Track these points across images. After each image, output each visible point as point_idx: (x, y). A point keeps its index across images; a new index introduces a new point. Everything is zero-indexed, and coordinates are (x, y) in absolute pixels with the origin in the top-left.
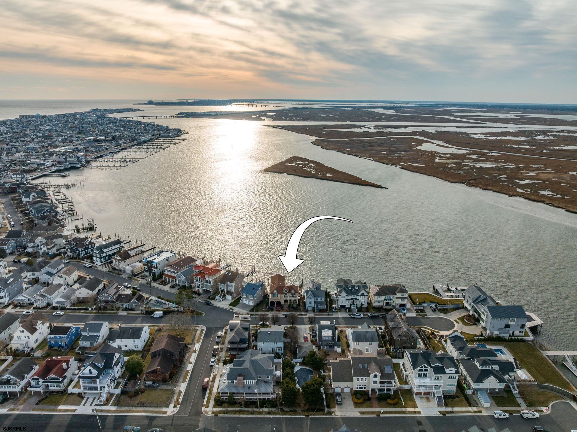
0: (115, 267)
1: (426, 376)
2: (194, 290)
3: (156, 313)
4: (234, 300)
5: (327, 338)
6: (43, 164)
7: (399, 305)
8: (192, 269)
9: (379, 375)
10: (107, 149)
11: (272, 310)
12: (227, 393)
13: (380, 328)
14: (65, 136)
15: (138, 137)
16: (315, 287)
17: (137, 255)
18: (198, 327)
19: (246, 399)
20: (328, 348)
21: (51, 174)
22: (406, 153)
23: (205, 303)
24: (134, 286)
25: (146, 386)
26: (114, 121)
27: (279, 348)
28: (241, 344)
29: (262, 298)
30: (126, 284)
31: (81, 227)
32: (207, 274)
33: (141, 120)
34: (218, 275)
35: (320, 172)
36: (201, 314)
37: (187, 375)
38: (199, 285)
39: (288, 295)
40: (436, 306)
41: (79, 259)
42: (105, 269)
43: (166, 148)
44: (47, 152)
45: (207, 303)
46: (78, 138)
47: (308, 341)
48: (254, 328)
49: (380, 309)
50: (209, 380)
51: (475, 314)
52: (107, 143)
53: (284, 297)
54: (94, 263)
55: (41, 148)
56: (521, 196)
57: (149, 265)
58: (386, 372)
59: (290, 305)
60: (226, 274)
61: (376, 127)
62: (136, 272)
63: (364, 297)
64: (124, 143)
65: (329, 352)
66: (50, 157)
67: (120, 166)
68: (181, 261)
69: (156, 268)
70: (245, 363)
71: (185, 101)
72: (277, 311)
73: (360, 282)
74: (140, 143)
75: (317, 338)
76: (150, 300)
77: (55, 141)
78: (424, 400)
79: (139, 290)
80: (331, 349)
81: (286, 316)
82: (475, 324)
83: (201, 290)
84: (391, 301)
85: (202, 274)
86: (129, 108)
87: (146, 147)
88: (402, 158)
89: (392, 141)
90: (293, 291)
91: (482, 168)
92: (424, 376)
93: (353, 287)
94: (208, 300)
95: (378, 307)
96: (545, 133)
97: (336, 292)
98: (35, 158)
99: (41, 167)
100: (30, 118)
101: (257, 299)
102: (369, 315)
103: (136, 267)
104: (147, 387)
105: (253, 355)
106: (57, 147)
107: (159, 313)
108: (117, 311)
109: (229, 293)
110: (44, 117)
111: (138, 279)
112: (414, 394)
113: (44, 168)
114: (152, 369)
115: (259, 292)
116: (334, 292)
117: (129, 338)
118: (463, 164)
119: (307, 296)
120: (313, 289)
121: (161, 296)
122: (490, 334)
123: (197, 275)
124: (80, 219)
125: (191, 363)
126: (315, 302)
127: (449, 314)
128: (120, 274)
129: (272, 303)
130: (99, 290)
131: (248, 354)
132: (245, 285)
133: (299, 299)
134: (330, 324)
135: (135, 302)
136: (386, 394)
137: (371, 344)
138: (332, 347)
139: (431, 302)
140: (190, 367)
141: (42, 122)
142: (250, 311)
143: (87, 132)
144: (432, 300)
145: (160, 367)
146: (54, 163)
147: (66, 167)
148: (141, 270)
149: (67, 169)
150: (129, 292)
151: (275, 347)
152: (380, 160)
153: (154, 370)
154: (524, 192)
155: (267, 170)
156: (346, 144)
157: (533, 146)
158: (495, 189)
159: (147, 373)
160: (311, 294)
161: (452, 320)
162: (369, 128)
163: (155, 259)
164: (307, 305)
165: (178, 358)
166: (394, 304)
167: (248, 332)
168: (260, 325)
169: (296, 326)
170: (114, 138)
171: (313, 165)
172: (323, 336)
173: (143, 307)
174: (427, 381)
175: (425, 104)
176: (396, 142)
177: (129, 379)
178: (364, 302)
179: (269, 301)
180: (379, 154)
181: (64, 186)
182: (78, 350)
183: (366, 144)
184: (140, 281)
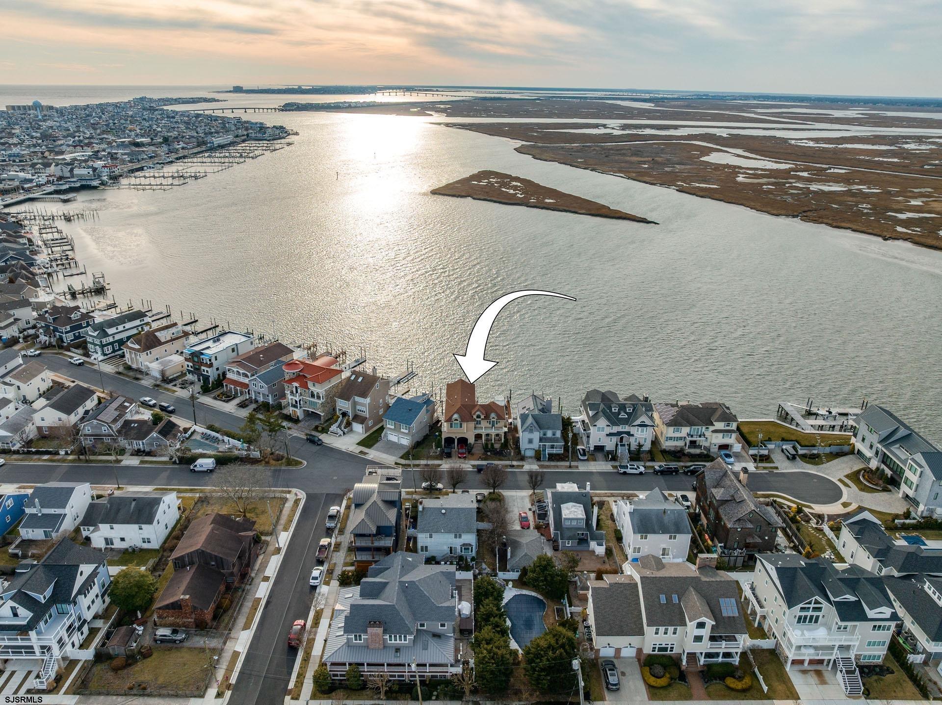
0: (130, 363)
1: (816, 621)
2: (285, 412)
3: (200, 461)
4: (368, 434)
5: (574, 523)
6: (31, 181)
7: (717, 446)
8: (280, 368)
9: (710, 622)
10: (151, 157)
11: (449, 456)
12: (344, 664)
13: (685, 498)
14: (79, 137)
15: (208, 139)
16: (540, 407)
17: (174, 339)
18: (289, 492)
19: (391, 676)
20: (576, 544)
21: (45, 196)
22: (683, 167)
23: (307, 439)
24: (163, 404)
25: (156, 640)
26: (171, 116)
27: (466, 547)
28: (380, 539)
29: (428, 429)
30: (147, 399)
31: (77, 287)
32: (311, 379)
33: (219, 113)
34: (335, 381)
35: (532, 195)
36: (298, 463)
37: (256, 609)
38: (296, 402)
39: (484, 424)
40: (794, 448)
41: (61, 347)
42: (108, 368)
43: (256, 157)
44: (40, 161)
45: (312, 440)
46: (102, 139)
47: (529, 528)
48: (409, 497)
49: (678, 455)
50: (305, 625)
51: (883, 466)
52: (153, 148)
53: (475, 428)
54: (88, 356)
55: (32, 154)
56: (906, 240)
57: (196, 359)
58: (725, 614)
59: (487, 445)
60: (352, 378)
61: (624, 127)
62: (170, 374)
63: (645, 428)
64: (183, 148)
65: (578, 555)
66: (45, 169)
67: (172, 185)
68: (260, 352)
69: (211, 365)
70: (388, 590)
71: (297, 87)
72: (460, 458)
73: (633, 397)
74: (212, 149)
75: (548, 521)
76: (192, 433)
77: (62, 145)
78: (812, 679)
79: (172, 412)
80: (580, 548)
81: (479, 469)
82: (885, 490)
83: (299, 413)
84: (703, 439)
85: (300, 378)
86: (199, 97)
87: (222, 155)
88: (678, 174)
89: (656, 148)
90: (493, 415)
91: (823, 192)
92: (810, 621)
93: (622, 407)
94: (314, 433)
95: (673, 449)
96: (919, 139)
97: (584, 417)
98: (18, 170)
99: (26, 186)
100: (25, 109)
101: (417, 433)
102: (657, 468)
103: (172, 365)
104: (158, 642)
105: (407, 568)
106: (62, 153)
107: (206, 463)
108: (119, 457)
109: (361, 420)
110: (51, 108)
111: (175, 388)
112: (786, 662)
113: (31, 188)
114: (171, 600)
115: (422, 417)
116: (578, 418)
117: (128, 523)
118: (787, 185)
119: (525, 427)
120: (537, 412)
121: (217, 425)
122: (925, 514)
123: (291, 381)
124: (81, 274)
125: (266, 579)
126: (541, 440)
127: (824, 465)
128: (137, 379)
129: (449, 441)
130: (87, 412)
131: (395, 565)
132: (392, 402)
133: (505, 433)
134: (577, 490)
135: (158, 438)
136: (723, 664)
137: (675, 538)
138: (583, 541)
139: (783, 440)
140: (263, 591)
141: (45, 116)
142: (401, 458)
143: (121, 131)
144: (784, 435)
145: (187, 597)
146: (51, 179)
147: (73, 185)
148: (182, 369)
149: (72, 190)
150: (146, 415)
151: (457, 543)
152: (640, 178)
153: (176, 602)
154: (910, 232)
155: (434, 192)
156: (575, 152)
157: (904, 158)
158: (854, 227)
159: (159, 608)
160: (532, 423)
161: (835, 480)
162: (613, 128)
163: (208, 348)
164: (524, 445)
165: (235, 570)
166: (707, 444)
167: (395, 511)
168: (424, 488)
169: (501, 491)
170: (166, 140)
171: (519, 184)
172: (565, 519)
173: (174, 447)
174: (820, 635)
175: (704, 95)
176: (663, 149)
177: (118, 624)
178: (646, 439)
179: (443, 437)
180: (635, 168)
181: (63, 217)
182: (17, 547)
183: (611, 152)
184: (176, 393)
